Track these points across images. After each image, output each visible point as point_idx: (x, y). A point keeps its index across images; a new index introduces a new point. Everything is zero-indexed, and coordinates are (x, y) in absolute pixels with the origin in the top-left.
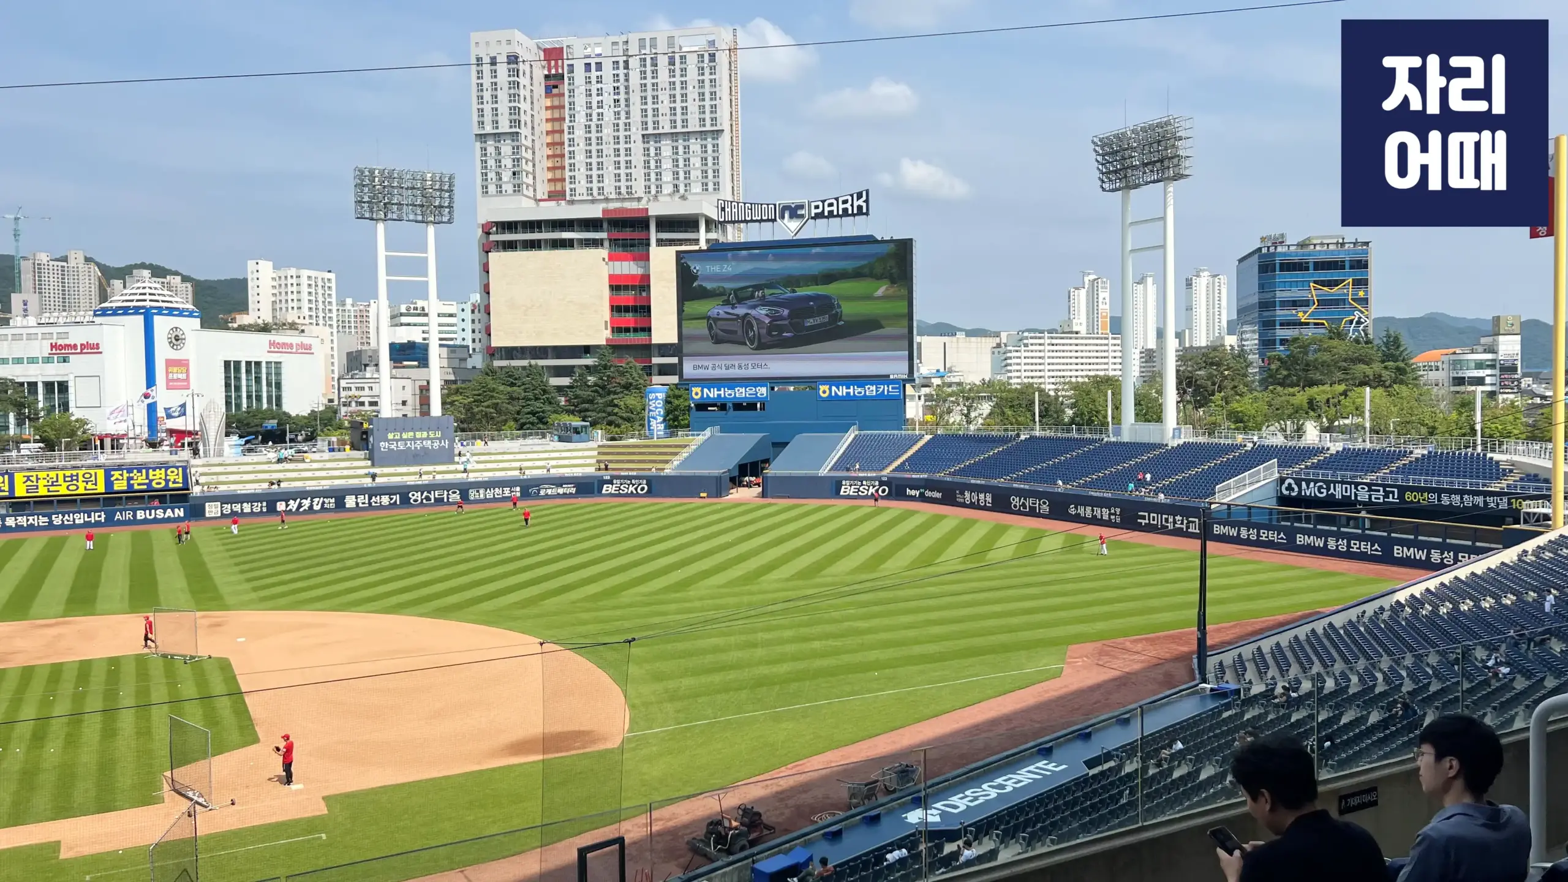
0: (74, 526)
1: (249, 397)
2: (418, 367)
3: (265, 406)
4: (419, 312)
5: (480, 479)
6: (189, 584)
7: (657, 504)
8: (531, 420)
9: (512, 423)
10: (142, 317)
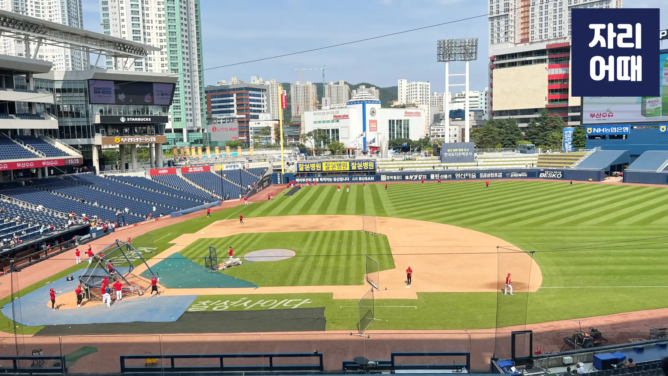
0: (340, 182)
1: (397, 134)
2: (462, 120)
3: (403, 137)
4: (463, 96)
5: (485, 169)
6: (375, 206)
7: (566, 183)
8: (509, 143)
9: (500, 144)
10: (361, 105)
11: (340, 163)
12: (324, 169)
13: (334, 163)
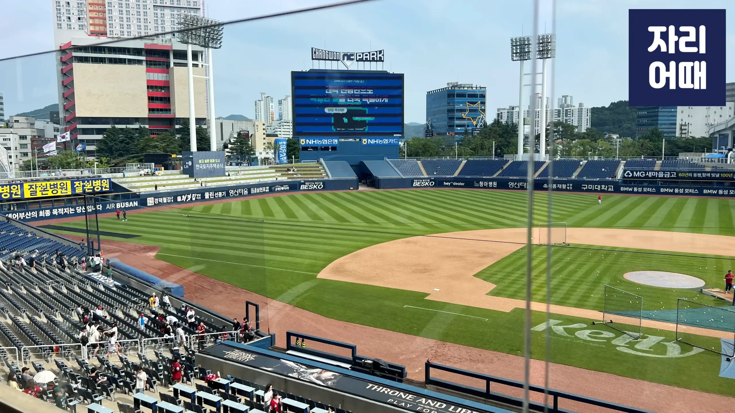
5: (253, 183)
11: (55, 183)
12: (27, 195)
13: (44, 184)
